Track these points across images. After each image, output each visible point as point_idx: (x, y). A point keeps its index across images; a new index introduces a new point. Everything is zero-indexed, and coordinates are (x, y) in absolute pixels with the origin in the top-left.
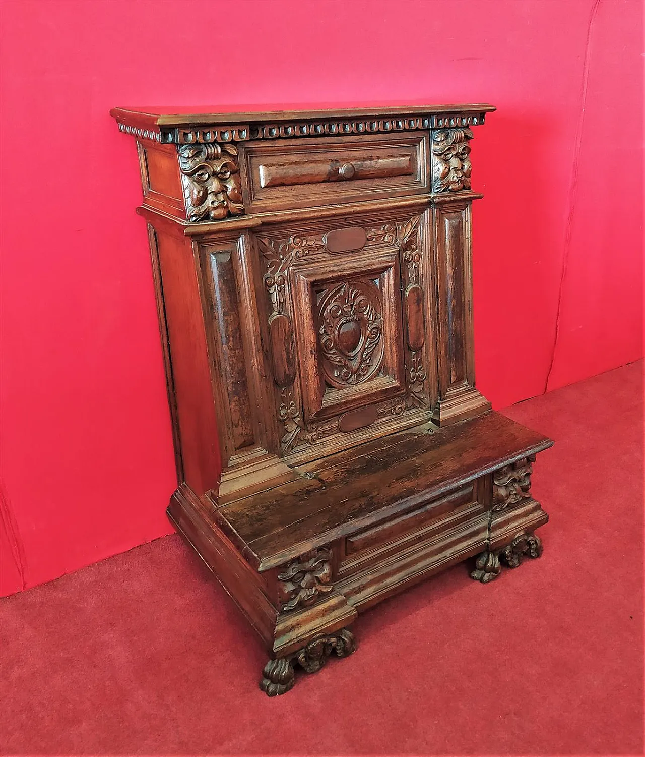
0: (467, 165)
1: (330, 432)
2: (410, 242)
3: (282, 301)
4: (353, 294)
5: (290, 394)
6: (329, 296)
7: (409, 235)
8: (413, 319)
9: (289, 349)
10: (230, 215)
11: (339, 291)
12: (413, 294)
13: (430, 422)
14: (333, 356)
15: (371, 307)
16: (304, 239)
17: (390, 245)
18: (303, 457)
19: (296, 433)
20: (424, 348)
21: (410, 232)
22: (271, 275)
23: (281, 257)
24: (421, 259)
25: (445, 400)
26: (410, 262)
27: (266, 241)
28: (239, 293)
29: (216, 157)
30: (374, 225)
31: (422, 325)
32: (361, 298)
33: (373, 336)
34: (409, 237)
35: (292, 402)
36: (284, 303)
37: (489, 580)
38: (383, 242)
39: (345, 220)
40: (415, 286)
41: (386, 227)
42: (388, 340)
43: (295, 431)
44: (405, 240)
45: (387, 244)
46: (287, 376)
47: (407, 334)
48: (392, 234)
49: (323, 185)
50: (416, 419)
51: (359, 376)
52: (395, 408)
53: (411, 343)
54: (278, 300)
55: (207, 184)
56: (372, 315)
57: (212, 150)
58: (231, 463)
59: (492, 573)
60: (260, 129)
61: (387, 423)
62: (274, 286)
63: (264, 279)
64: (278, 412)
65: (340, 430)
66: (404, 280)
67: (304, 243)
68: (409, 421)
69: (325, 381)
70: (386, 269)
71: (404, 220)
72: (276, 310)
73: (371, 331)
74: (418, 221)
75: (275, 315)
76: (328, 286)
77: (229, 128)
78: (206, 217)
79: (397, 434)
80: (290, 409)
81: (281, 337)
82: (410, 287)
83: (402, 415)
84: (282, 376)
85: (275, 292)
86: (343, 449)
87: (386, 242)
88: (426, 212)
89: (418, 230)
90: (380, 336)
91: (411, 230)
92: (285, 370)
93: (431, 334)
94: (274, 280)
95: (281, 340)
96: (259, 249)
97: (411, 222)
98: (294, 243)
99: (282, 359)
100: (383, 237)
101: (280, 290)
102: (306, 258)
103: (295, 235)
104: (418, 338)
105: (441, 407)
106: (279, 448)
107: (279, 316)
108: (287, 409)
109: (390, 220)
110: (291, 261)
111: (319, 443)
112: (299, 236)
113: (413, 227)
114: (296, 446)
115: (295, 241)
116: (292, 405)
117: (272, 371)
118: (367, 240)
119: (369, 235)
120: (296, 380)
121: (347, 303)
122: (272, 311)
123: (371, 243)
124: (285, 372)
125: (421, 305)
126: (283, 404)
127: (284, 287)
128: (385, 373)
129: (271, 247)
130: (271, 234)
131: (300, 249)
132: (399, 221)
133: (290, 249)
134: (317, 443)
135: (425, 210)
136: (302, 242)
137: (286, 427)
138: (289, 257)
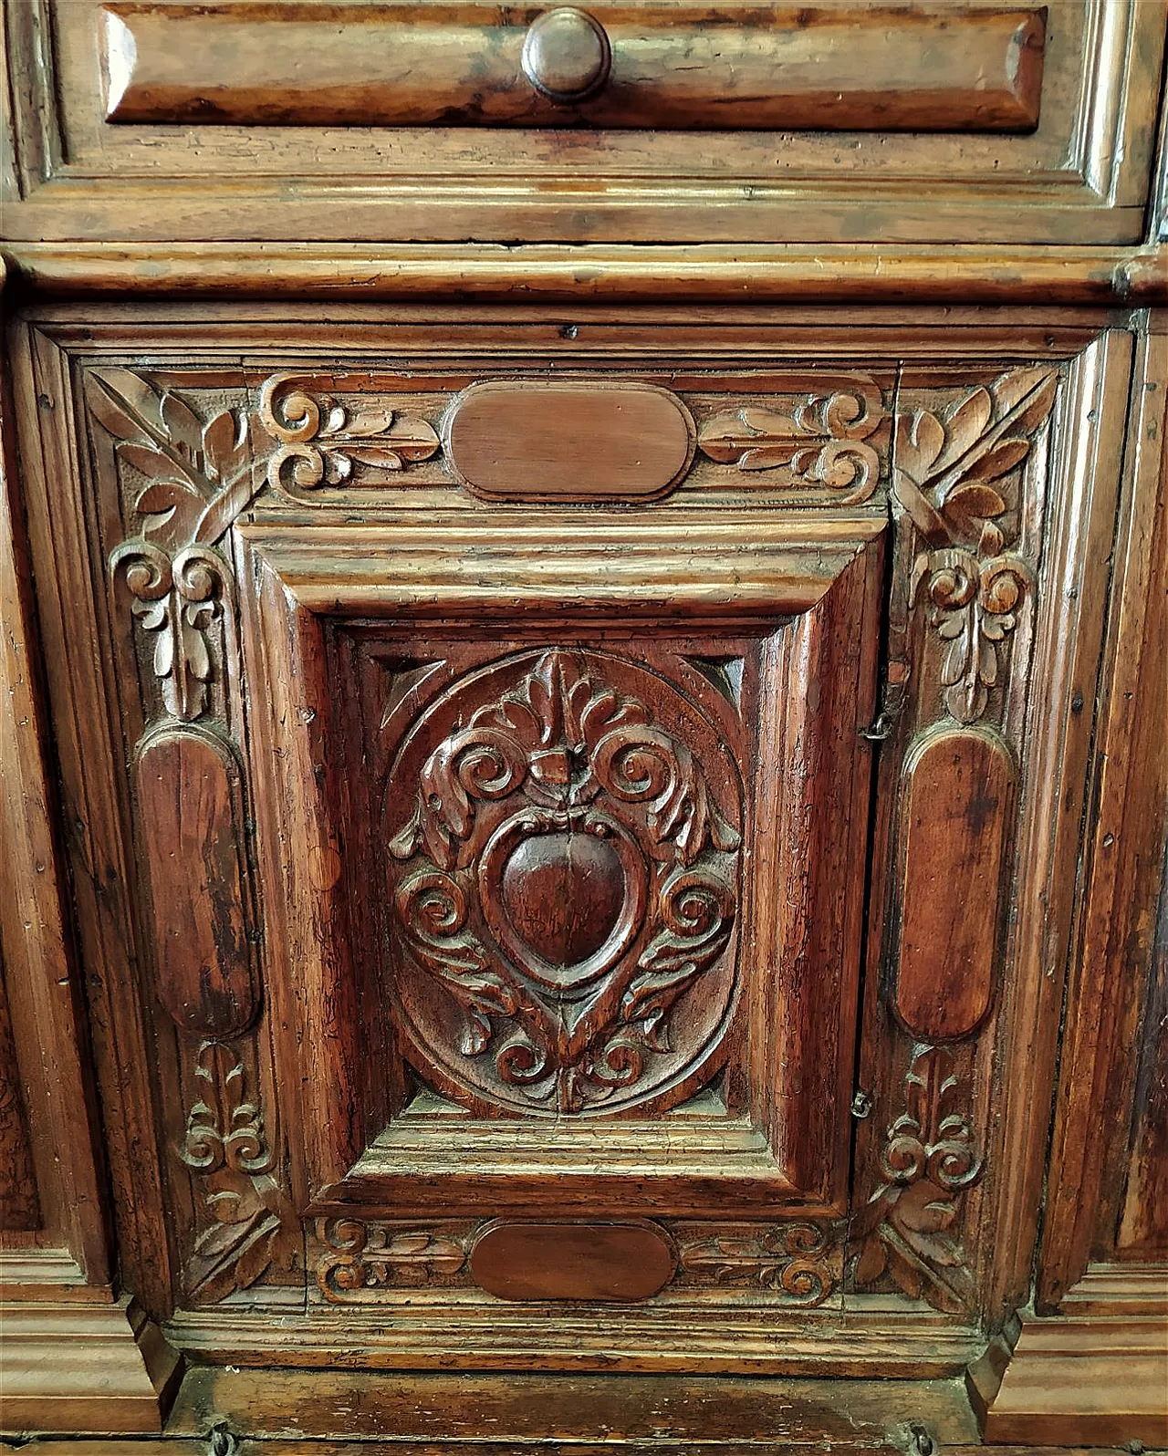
1: (429, 1276)
2: (970, 505)
3: (203, 676)
4: (591, 704)
5: (236, 1072)
6: (453, 691)
7: (967, 464)
8: (938, 886)
9: (225, 889)
11: (510, 677)
12: (949, 773)
13: (959, 1382)
14: (452, 962)
15: (685, 789)
16: (335, 404)
17: (840, 497)
18: (275, 1336)
19: (259, 1233)
20: (987, 1043)
21: (980, 452)
22: (149, 549)
23: (211, 471)
24: (1028, 600)
25: (1058, 1313)
26: (956, 606)
27: (129, 387)
31: (985, 931)
32: (634, 733)
33: (685, 923)
34: (966, 476)
35: (246, 1108)
36: (218, 689)
38: (797, 480)
39: (564, 334)
40: (968, 733)
41: (827, 408)
42: (763, 961)
44: (941, 494)
45: (822, 495)
46: (218, 1001)
47: (889, 959)
48: (861, 447)
49: (457, 140)
50: (886, 1348)
51: (595, 1080)
52: (780, 1269)
53: (905, 1002)
54: (183, 668)
56: (687, 827)
61: (726, 1318)
62: (165, 602)
63: (114, 561)
64: (168, 1130)
65: (466, 1274)
66: (909, 692)
67: (336, 418)
68: (845, 1348)
69: (406, 1064)
70: (770, 616)
71: (951, 382)
72: (170, 705)
73: (675, 900)
74: (1042, 400)
75: (161, 735)
76: (443, 648)
80: (236, 1134)
81: (191, 832)
82: (938, 734)
83: (813, 1306)
84: (191, 992)
85: (169, 629)
86: (464, 1364)
87: (816, 484)
88: (1093, 348)
89: (1032, 447)
90: (726, 928)
91: (987, 445)
92: (205, 971)
93: (1031, 987)
94: (168, 572)
95: (190, 842)
96: (84, 419)
97: (993, 398)
98: (276, 411)
99: (191, 924)
100: (798, 455)
101: (200, 624)
102: (338, 494)
103: (283, 377)
104: (954, 988)
105: (1025, 1342)
106: (164, 1271)
107: (182, 735)
108: (221, 1131)
109: (854, 374)
110: (253, 498)
111: (360, 1304)
112: (310, 387)
113: (1005, 426)
114: (254, 1284)
115: (285, 409)
116: (242, 1121)
117: (142, 961)
118: (700, 456)
119: (710, 434)
120: (265, 1023)
121: (552, 743)
122: (149, 708)
123: (720, 474)
124: (206, 980)
125: (992, 837)
126: (200, 1107)
127: (218, 612)
128: (738, 1104)
129: (154, 416)
130: (168, 353)
131: (306, 451)
132: (914, 382)
133: (260, 445)
134: (352, 1299)
135: (1090, 339)
136: (323, 418)
137: (211, 1199)
138: (247, 478)
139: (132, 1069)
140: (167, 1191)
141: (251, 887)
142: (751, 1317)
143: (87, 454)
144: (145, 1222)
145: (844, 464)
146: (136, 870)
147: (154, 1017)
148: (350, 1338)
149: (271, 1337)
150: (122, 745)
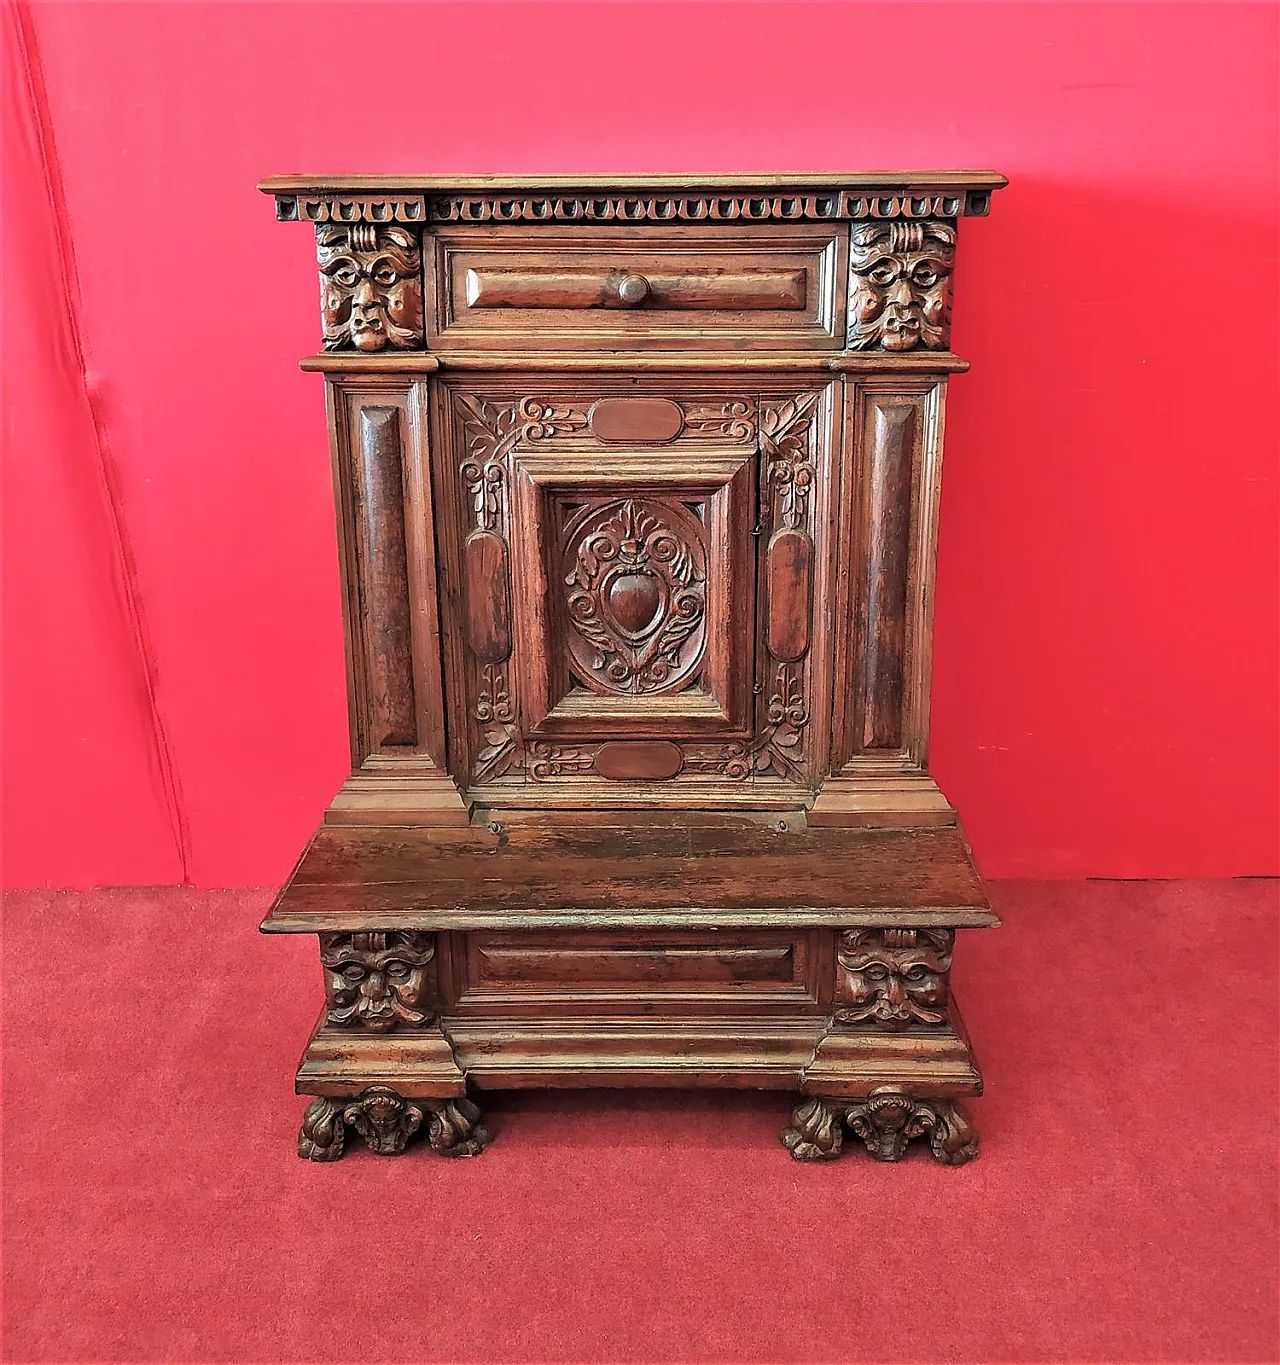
0: (932, 301)
1: (578, 769)
2: (788, 445)
3: (494, 511)
4: (646, 521)
5: (500, 677)
6: (591, 517)
7: (787, 428)
8: (783, 597)
9: (499, 598)
10: (388, 346)
11: (614, 511)
12: (786, 548)
13: (801, 811)
14: (589, 629)
15: (683, 556)
16: (549, 407)
17: (740, 442)
18: (511, 796)
19: (506, 750)
20: (808, 661)
21: (791, 424)
22: (476, 462)
23: (500, 432)
24: (813, 480)
25: (839, 776)
26: (786, 483)
27: (471, 402)
28: (407, 481)
29: (368, 247)
30: (707, 400)
31: (804, 613)
32: (662, 533)
33: (684, 612)
34: (786, 433)
35: (503, 694)
36: (499, 516)
37: (804, 1158)
38: (723, 435)
39: (632, 382)
40: (793, 532)
41: (733, 408)
42: (715, 626)
43: (505, 747)
44: (778, 440)
45: (733, 440)
46: (494, 646)
47: (766, 627)
48: (747, 422)
49: (595, 313)
50: (773, 798)
51: (647, 680)
52: (727, 764)
53: (772, 644)
54: (486, 508)
55: (353, 291)
56: (684, 571)
57: (360, 236)
58: (367, 765)
59: (815, 1146)
60: (453, 205)
61: (704, 786)
62: (480, 482)
63: (461, 467)
64: (471, 704)
65: (594, 769)
66: (770, 516)
67: (549, 412)
68: (754, 797)
69: (570, 672)
70: (713, 487)
71: (779, 398)
72: (481, 523)
73: (680, 602)
74: (813, 405)
75: (476, 535)
76: (587, 500)
77: (388, 200)
78: (347, 345)
79: (722, 814)
80: (499, 705)
81: (487, 574)
82: (781, 533)
83: (741, 781)
84: (483, 642)
85: (481, 493)
86: (593, 806)
87: (731, 436)
88: (829, 387)
89: (811, 422)
90: (700, 614)
91: (793, 421)
92: (490, 632)
93: (822, 635)
94: (482, 471)
95: (486, 579)
96: (455, 413)
97: (795, 404)
98: (526, 411)
99: (485, 613)
100: (723, 425)
101: (493, 491)
102: (548, 441)
103: (530, 397)
104: (793, 638)
105: (825, 786)
106: (466, 767)
107: (485, 535)
108: (492, 704)
109: (743, 395)
110: (516, 442)
111: (549, 783)
112: (538, 401)
113: (800, 414)
114: (503, 775)
115: (529, 409)
116: (502, 699)
117: (464, 629)
118: (686, 426)
119: (689, 418)
120: (512, 657)
121: (629, 538)
122: (472, 524)
123: (694, 432)
124: (489, 638)
125: (805, 574)
126: (484, 693)
127: (501, 486)
128: (707, 690)
129: (481, 412)
130: (480, 389)
131: (537, 425)
132: (765, 398)
133: (519, 421)
134: (545, 780)
135: (828, 384)
136: (544, 412)
137: (486, 735)
138: (515, 435)
139: (459, 675)
140: (469, 731)
141: (509, 598)
142: (715, 786)
143: (455, 426)
144: (460, 742)
145: (740, 428)
146: (464, 590)
147: (468, 651)
148: (545, 796)
149: (510, 796)
150: (461, 540)
